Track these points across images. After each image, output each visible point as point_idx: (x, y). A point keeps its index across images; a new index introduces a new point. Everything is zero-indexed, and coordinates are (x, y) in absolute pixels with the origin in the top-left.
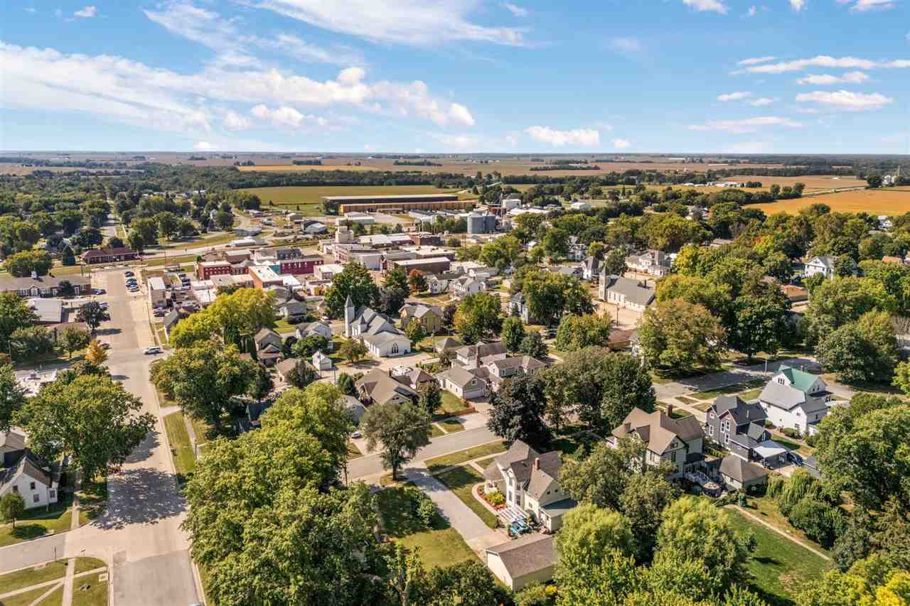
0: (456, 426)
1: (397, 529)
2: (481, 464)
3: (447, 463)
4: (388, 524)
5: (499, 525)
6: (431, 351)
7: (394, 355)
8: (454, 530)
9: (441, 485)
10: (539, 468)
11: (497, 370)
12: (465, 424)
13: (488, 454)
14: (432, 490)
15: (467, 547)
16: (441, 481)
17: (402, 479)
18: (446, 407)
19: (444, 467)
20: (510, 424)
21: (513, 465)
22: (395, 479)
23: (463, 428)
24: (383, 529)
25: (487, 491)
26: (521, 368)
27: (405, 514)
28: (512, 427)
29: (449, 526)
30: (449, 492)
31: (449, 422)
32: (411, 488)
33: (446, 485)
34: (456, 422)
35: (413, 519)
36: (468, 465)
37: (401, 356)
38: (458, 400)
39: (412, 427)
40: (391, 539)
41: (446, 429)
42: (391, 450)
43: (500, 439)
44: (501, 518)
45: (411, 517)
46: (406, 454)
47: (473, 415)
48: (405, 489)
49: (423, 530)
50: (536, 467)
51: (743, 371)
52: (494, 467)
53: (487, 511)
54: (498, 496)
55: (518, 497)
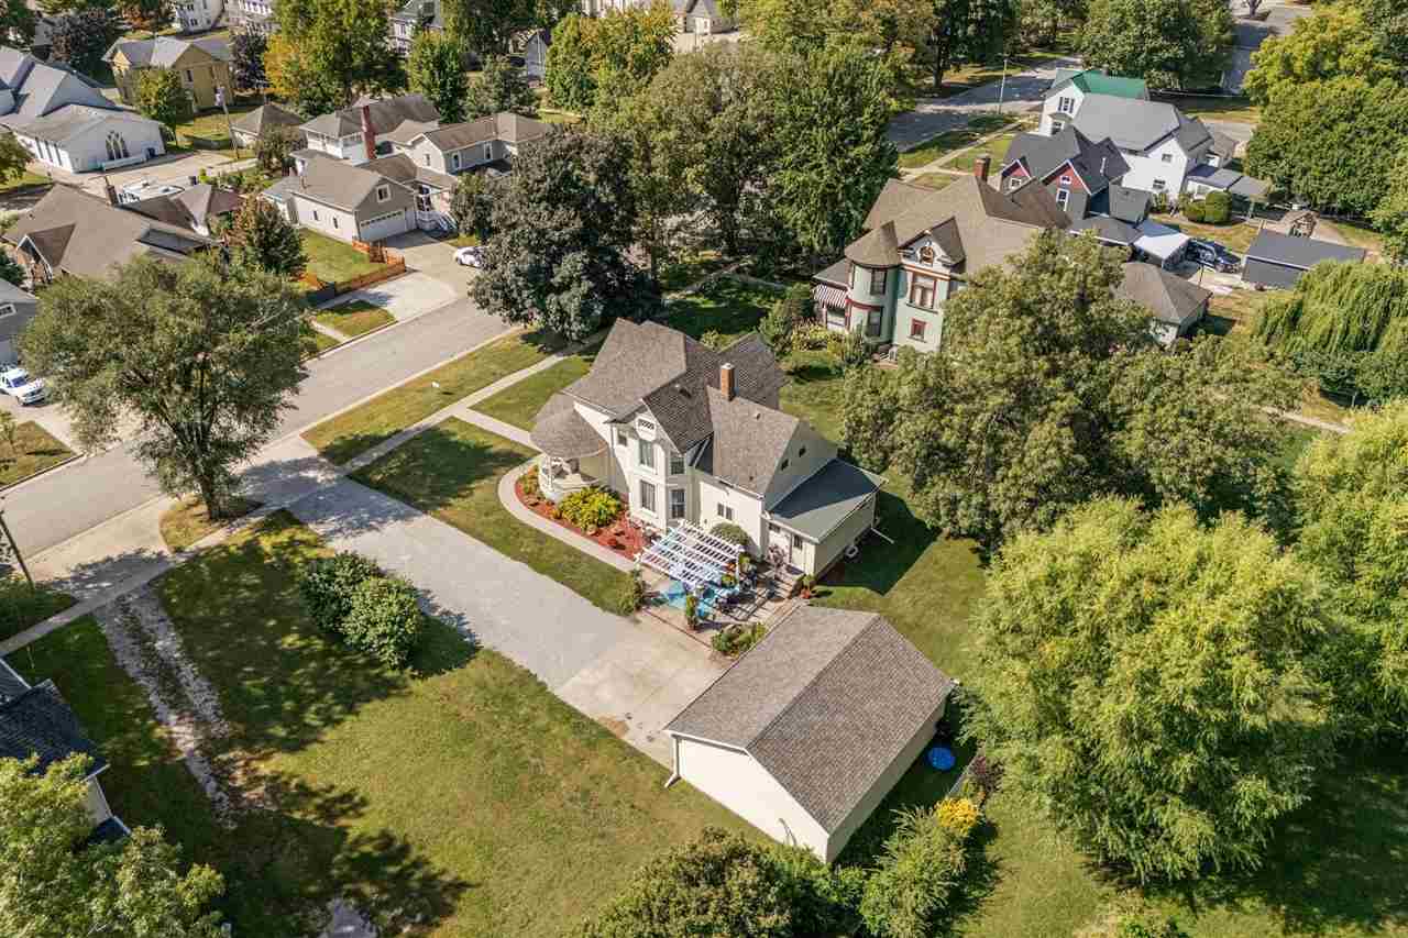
0: (365, 315)
1: (275, 714)
2: (489, 407)
3: (383, 425)
4: (234, 704)
5: (644, 599)
6: (227, 145)
7: (116, 163)
8: (494, 656)
9: (390, 502)
10: (732, 395)
11: (438, 155)
12: (390, 308)
13: (497, 376)
14: (363, 526)
15: (569, 715)
16: (380, 487)
17: (245, 508)
18: (320, 271)
19: (375, 441)
20: (557, 280)
21: (653, 400)
22: (220, 515)
23: (388, 318)
24: (223, 728)
25: (549, 489)
26: (499, 144)
27: (291, 640)
28: (564, 287)
29: (473, 649)
30: (423, 522)
31: (342, 310)
32: (284, 537)
33: (407, 499)
34: (364, 306)
35: (326, 654)
36: (452, 419)
37: (138, 165)
38: (347, 250)
39: (239, 338)
40: (264, 769)
41: (339, 328)
42: (176, 428)
43: (518, 328)
44: (648, 577)
45: (318, 644)
46: (241, 430)
47: (405, 280)
48: (266, 543)
49: (385, 689)
50: (724, 392)
51: (942, 107)
52: (565, 414)
53: (579, 555)
54: (599, 501)
55: (678, 494)
